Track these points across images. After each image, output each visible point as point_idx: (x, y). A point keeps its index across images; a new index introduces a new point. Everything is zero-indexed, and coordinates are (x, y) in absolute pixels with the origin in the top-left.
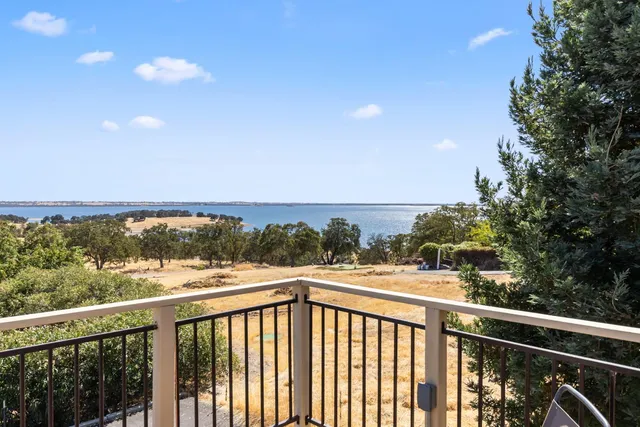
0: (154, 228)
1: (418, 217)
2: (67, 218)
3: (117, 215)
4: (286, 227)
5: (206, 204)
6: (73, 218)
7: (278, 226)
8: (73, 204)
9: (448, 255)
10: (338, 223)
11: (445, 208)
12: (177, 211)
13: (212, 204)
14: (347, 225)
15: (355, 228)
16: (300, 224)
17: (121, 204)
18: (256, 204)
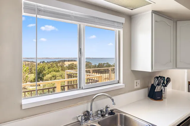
0: (71, 64)
2: (46, 62)
3: (58, 61)
4: (104, 64)
6: (47, 62)
7: (102, 64)
8: (47, 58)
12: (73, 60)
16: (107, 63)
17: (58, 58)
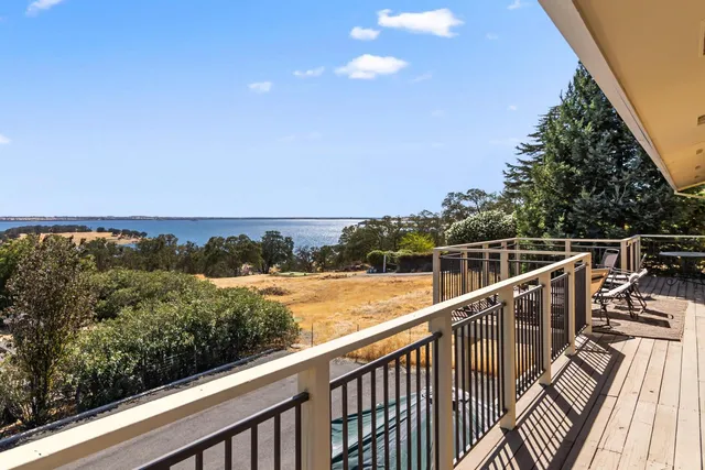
1: (345, 230)
3: (7, 231)
5: (103, 219)
9: (392, 261)
10: (272, 235)
11: (374, 221)
13: (110, 219)
14: (281, 237)
15: (289, 240)
16: (242, 237)
18: (158, 219)
